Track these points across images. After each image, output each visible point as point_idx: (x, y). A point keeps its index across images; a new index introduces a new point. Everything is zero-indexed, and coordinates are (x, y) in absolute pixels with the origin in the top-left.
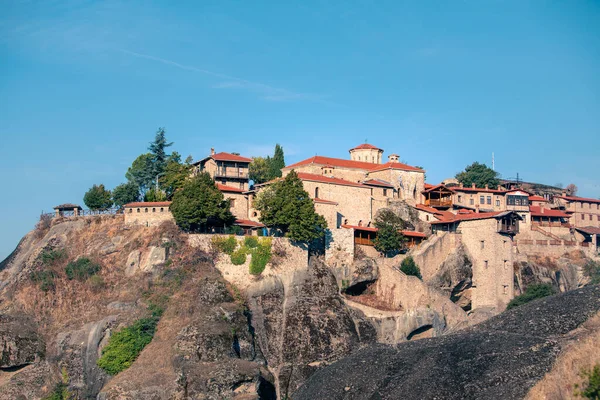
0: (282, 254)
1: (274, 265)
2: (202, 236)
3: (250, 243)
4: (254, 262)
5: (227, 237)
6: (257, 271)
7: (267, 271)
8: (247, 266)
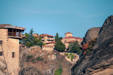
0: (76, 57)
1: (75, 59)
2: (62, 53)
3: (71, 54)
4: (71, 58)
5: (67, 53)
6: (72, 60)
7: (73, 60)
8: (70, 59)
